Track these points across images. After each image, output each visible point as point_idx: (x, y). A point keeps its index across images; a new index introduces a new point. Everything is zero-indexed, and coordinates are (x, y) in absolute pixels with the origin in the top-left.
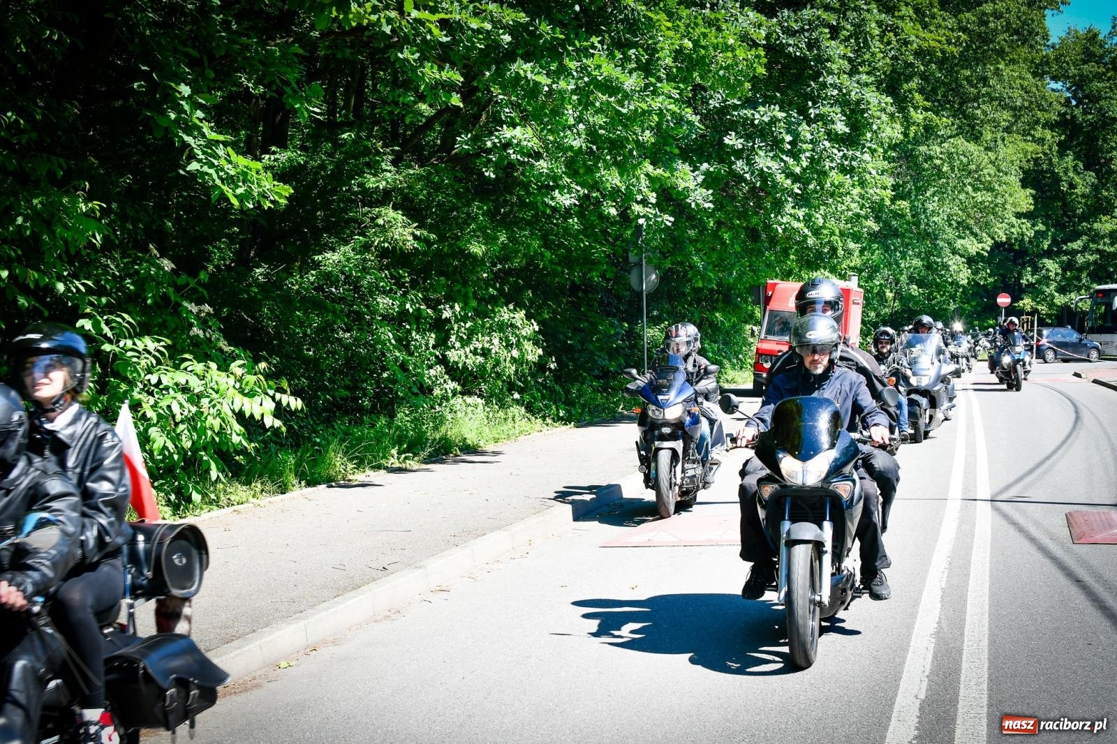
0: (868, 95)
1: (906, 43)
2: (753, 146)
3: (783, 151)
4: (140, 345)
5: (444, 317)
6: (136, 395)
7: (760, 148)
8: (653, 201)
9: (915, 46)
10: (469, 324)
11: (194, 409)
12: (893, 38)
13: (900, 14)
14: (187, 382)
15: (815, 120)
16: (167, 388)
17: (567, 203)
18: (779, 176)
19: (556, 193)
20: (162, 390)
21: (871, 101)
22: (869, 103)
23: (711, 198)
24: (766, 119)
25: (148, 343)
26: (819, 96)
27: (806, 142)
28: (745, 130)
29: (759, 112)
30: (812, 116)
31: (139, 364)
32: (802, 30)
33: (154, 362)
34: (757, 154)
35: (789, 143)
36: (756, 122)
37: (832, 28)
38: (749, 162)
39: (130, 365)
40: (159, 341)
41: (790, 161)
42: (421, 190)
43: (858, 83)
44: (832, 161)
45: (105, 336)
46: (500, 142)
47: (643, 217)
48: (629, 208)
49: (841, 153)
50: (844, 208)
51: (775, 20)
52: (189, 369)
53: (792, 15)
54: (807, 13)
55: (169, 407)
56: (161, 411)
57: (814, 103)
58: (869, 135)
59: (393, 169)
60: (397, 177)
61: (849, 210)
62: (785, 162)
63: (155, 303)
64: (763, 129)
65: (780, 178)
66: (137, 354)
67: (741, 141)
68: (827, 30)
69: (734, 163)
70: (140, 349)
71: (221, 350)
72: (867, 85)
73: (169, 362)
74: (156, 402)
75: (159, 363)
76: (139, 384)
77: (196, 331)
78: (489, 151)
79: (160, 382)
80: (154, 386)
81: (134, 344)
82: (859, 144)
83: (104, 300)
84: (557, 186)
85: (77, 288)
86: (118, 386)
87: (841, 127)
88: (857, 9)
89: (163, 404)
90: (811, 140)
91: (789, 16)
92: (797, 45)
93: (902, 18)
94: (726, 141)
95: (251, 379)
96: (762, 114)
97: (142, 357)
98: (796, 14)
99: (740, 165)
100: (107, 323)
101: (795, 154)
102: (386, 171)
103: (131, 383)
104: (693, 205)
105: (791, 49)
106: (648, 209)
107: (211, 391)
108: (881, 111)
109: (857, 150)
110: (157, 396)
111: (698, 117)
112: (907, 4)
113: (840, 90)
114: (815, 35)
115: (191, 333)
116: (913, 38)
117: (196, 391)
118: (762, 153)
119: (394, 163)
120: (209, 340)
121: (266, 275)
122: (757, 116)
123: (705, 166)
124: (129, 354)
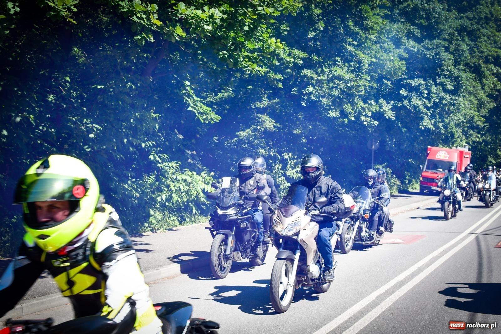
0: (462, 74)
1: (482, 52)
2: (411, 95)
3: (423, 97)
4: (170, 165)
5: (285, 158)
6: (168, 182)
7: (414, 95)
8: (370, 115)
9: (486, 53)
10: (295, 161)
11: (188, 188)
12: (477, 51)
13: (480, 40)
14: (186, 179)
15: (439, 84)
16: (179, 180)
17: (335, 116)
18: (421, 107)
19: (330, 112)
20: (177, 181)
21: (463, 77)
22: (462, 77)
23: (394, 115)
24: (417, 84)
25: (173, 164)
26: (441, 74)
27: (434, 94)
28: (408, 88)
29: (414, 81)
30: (438, 82)
31: (170, 171)
32: (433, 48)
33: (175, 171)
34: (413, 98)
35: (426, 94)
36: (413, 85)
37: (446, 48)
38: (410, 102)
39: (166, 171)
40: (177, 163)
41: (427, 101)
42: (278, 108)
43: (458, 69)
44: (446, 101)
45: (158, 162)
46: (308, 92)
47: (366, 121)
48: (360, 117)
49: (450, 97)
50: (457, 118)
51: (422, 44)
52: (187, 174)
53: (429, 42)
54: (436, 41)
55: (179, 187)
56: (177, 188)
57: (439, 77)
58: (462, 90)
59: (267, 100)
60: (269, 103)
61: (459, 119)
62: (425, 102)
63: (176, 150)
64: (416, 88)
65: (422, 108)
66: (169, 168)
67: (407, 92)
68: (443, 49)
69: (403, 101)
70: (170, 166)
71: (198, 167)
72: (462, 70)
73: (180, 171)
74: (175, 185)
75: (177, 171)
76: (169, 178)
77: (190, 160)
78: (304, 95)
79: (176, 178)
80: (175, 179)
81: (168, 164)
82: (458, 94)
83: (159, 149)
84: (330, 109)
85: (149, 144)
86: (162, 179)
87: (450, 87)
88: (457, 40)
89: (178, 185)
90: (436, 93)
91: (428, 43)
92: (431, 55)
93: (481, 42)
94: (401, 92)
95: (208, 178)
96: (415, 82)
97: (171, 169)
98: (431, 42)
99: (406, 103)
100: (159, 157)
101: (429, 98)
102: (264, 101)
103: (167, 178)
104: (387, 117)
105: (428, 56)
106: (367, 118)
107: (194, 182)
108: (467, 81)
109: (457, 96)
110: (175, 183)
111: (390, 82)
112: (484, 36)
113: (450, 72)
114: (438, 50)
115: (188, 161)
116: (485, 50)
117: (189, 182)
118: (415, 98)
119: (267, 98)
120: (195, 164)
121: (217, 140)
122: (413, 83)
123: (393, 102)
124: (167, 168)
